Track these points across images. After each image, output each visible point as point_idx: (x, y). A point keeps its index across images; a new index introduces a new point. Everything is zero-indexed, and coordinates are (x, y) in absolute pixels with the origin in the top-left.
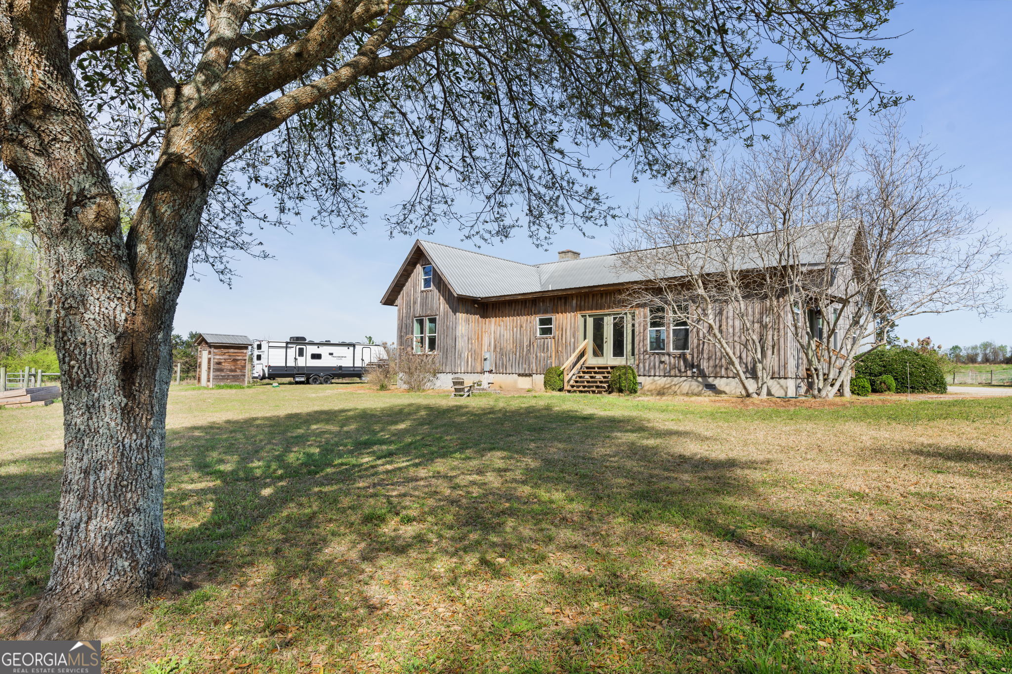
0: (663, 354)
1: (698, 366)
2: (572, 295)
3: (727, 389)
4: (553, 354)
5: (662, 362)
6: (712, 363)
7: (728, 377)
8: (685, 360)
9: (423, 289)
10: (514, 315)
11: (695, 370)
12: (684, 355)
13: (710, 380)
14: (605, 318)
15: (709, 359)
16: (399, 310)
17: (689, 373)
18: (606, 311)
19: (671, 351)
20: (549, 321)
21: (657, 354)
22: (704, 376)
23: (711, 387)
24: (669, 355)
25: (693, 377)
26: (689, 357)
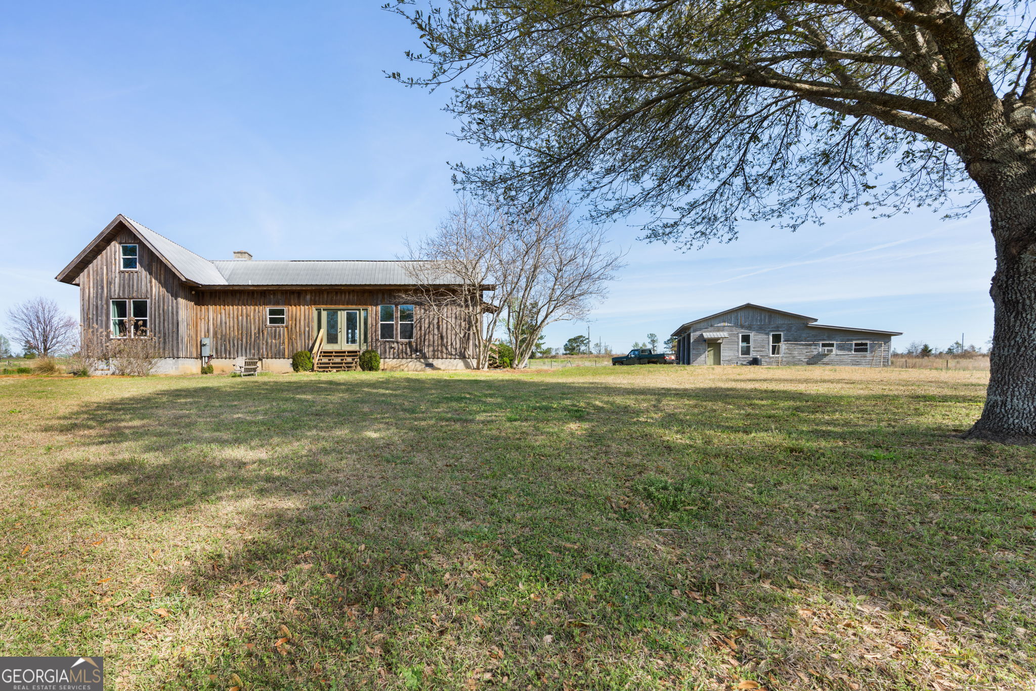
0: (393, 342)
1: (421, 351)
2: (306, 292)
3: (442, 367)
4: (286, 341)
5: (392, 348)
6: (431, 349)
7: (442, 358)
8: (411, 347)
9: (122, 269)
10: (238, 305)
11: (418, 354)
12: (410, 343)
13: (430, 361)
14: (339, 313)
15: (429, 346)
16: (83, 290)
17: (414, 356)
18: (341, 307)
19: (399, 340)
20: (281, 312)
21: (388, 342)
22: (425, 357)
23: (430, 366)
24: (398, 343)
25: (416, 358)
26: (414, 344)
